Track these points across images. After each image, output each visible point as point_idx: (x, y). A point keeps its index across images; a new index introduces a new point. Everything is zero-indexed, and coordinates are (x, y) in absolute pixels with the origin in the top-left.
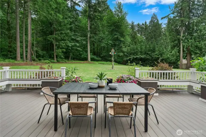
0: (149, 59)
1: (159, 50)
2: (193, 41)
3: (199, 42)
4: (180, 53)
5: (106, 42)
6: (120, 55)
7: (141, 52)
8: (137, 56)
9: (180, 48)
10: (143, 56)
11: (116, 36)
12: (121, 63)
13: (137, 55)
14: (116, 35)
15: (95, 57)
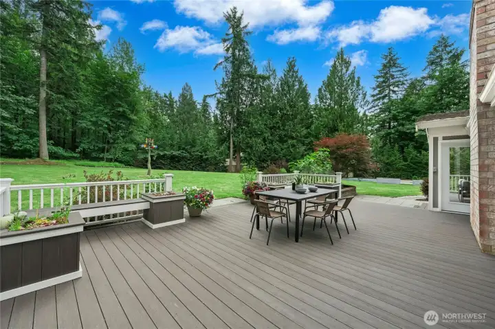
0: (186, 158)
1: (201, 144)
2: (244, 136)
3: (251, 138)
4: (229, 150)
5: (94, 119)
6: (130, 149)
7: (172, 146)
8: (166, 152)
9: (230, 143)
10: (176, 153)
11: (121, 109)
12: (130, 165)
13: (164, 150)
14: (122, 107)
15: (60, 151)
